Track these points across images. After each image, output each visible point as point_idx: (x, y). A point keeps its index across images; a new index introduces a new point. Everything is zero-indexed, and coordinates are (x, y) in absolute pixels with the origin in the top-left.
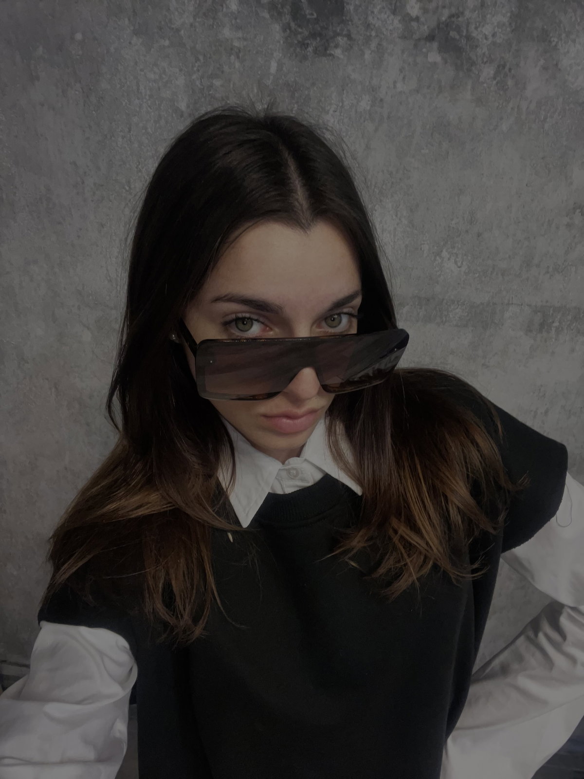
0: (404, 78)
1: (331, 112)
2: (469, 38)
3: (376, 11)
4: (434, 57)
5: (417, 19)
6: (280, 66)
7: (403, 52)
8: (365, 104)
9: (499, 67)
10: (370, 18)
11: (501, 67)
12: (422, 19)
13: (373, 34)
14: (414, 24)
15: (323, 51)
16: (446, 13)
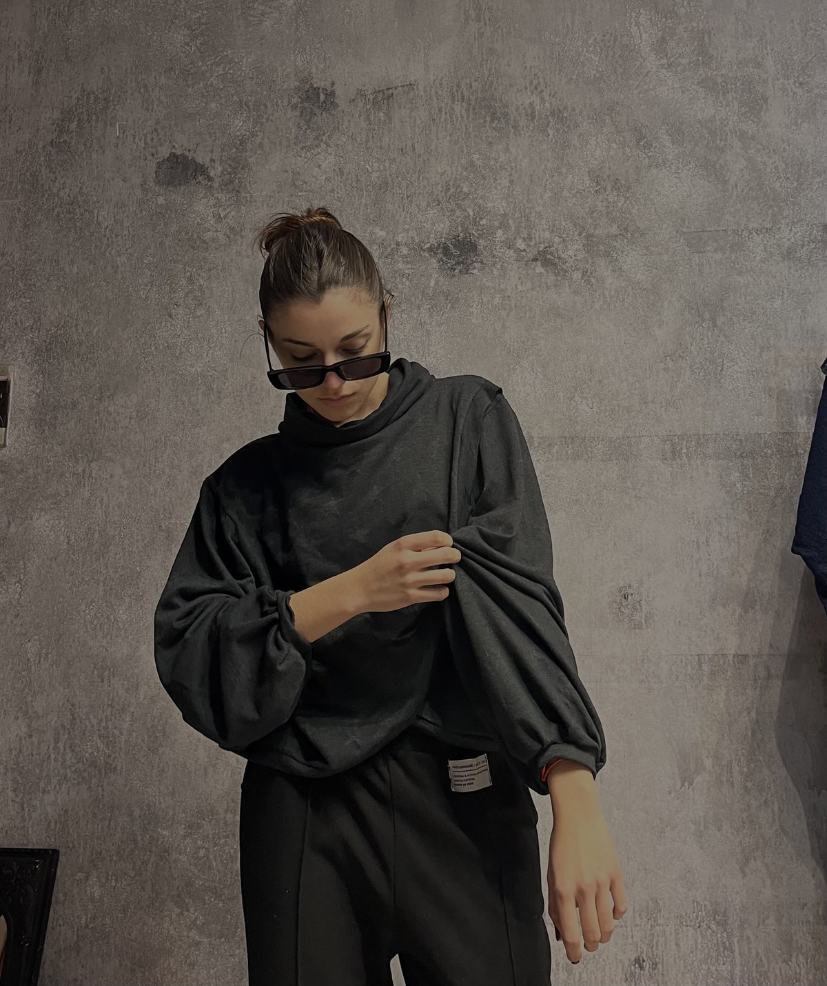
0: (522, 282)
1: (475, 306)
2: (559, 258)
3: (497, 248)
4: (539, 269)
5: (524, 250)
6: (437, 282)
7: (519, 268)
8: (497, 300)
9: (583, 272)
10: (494, 252)
11: (584, 273)
12: (528, 250)
13: (498, 260)
14: (523, 253)
15: (466, 271)
16: (542, 246)
